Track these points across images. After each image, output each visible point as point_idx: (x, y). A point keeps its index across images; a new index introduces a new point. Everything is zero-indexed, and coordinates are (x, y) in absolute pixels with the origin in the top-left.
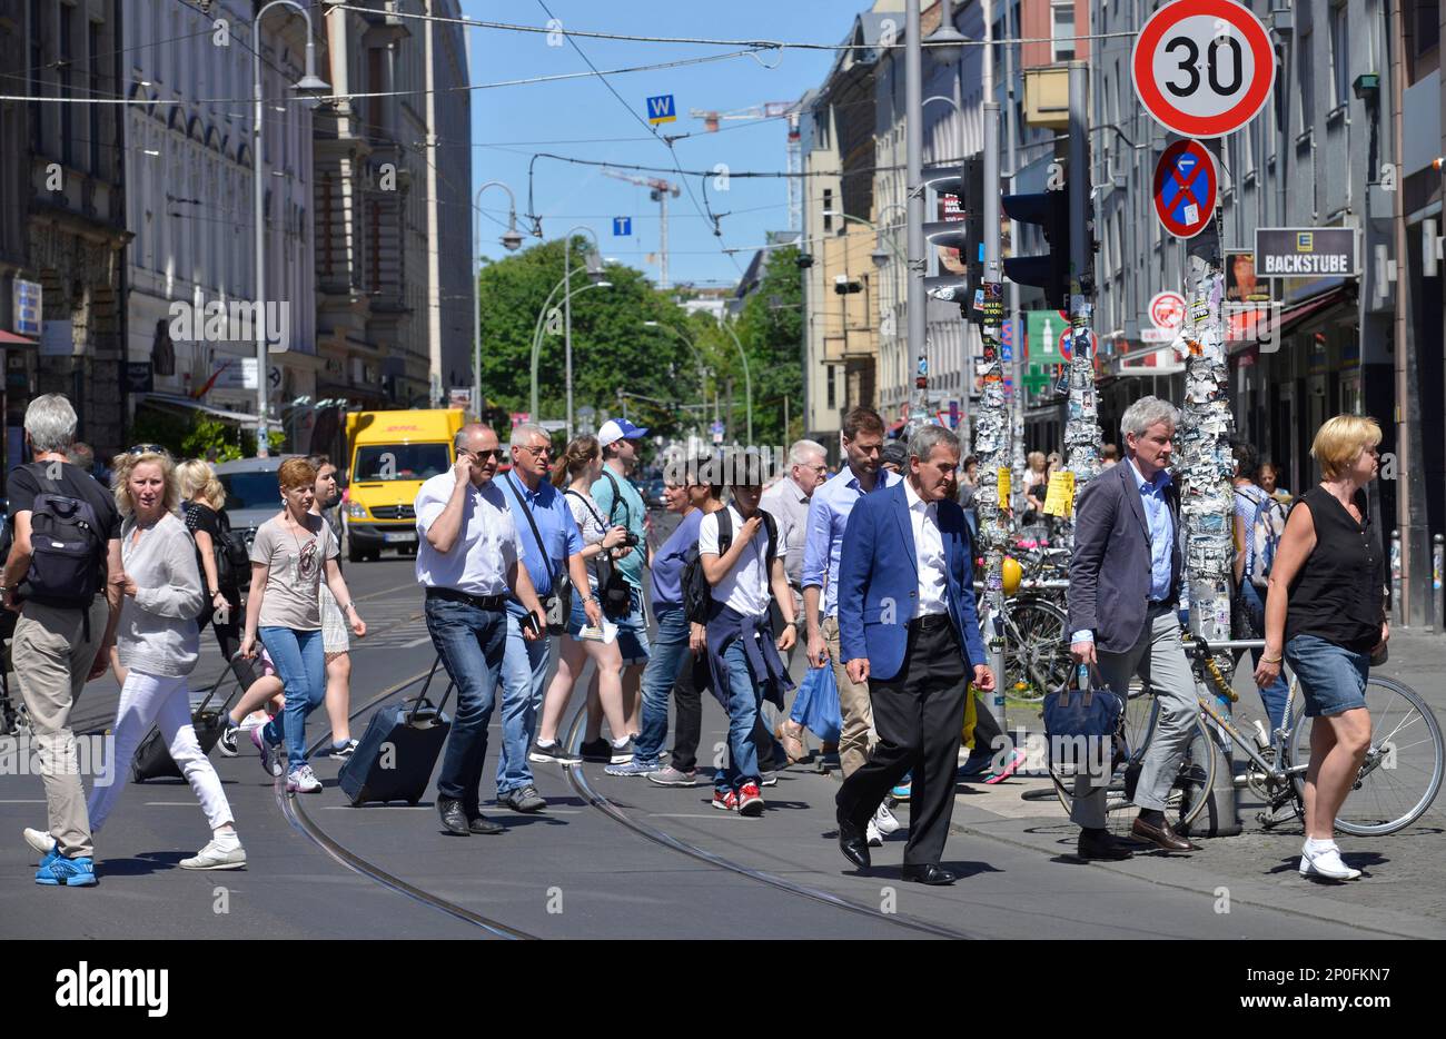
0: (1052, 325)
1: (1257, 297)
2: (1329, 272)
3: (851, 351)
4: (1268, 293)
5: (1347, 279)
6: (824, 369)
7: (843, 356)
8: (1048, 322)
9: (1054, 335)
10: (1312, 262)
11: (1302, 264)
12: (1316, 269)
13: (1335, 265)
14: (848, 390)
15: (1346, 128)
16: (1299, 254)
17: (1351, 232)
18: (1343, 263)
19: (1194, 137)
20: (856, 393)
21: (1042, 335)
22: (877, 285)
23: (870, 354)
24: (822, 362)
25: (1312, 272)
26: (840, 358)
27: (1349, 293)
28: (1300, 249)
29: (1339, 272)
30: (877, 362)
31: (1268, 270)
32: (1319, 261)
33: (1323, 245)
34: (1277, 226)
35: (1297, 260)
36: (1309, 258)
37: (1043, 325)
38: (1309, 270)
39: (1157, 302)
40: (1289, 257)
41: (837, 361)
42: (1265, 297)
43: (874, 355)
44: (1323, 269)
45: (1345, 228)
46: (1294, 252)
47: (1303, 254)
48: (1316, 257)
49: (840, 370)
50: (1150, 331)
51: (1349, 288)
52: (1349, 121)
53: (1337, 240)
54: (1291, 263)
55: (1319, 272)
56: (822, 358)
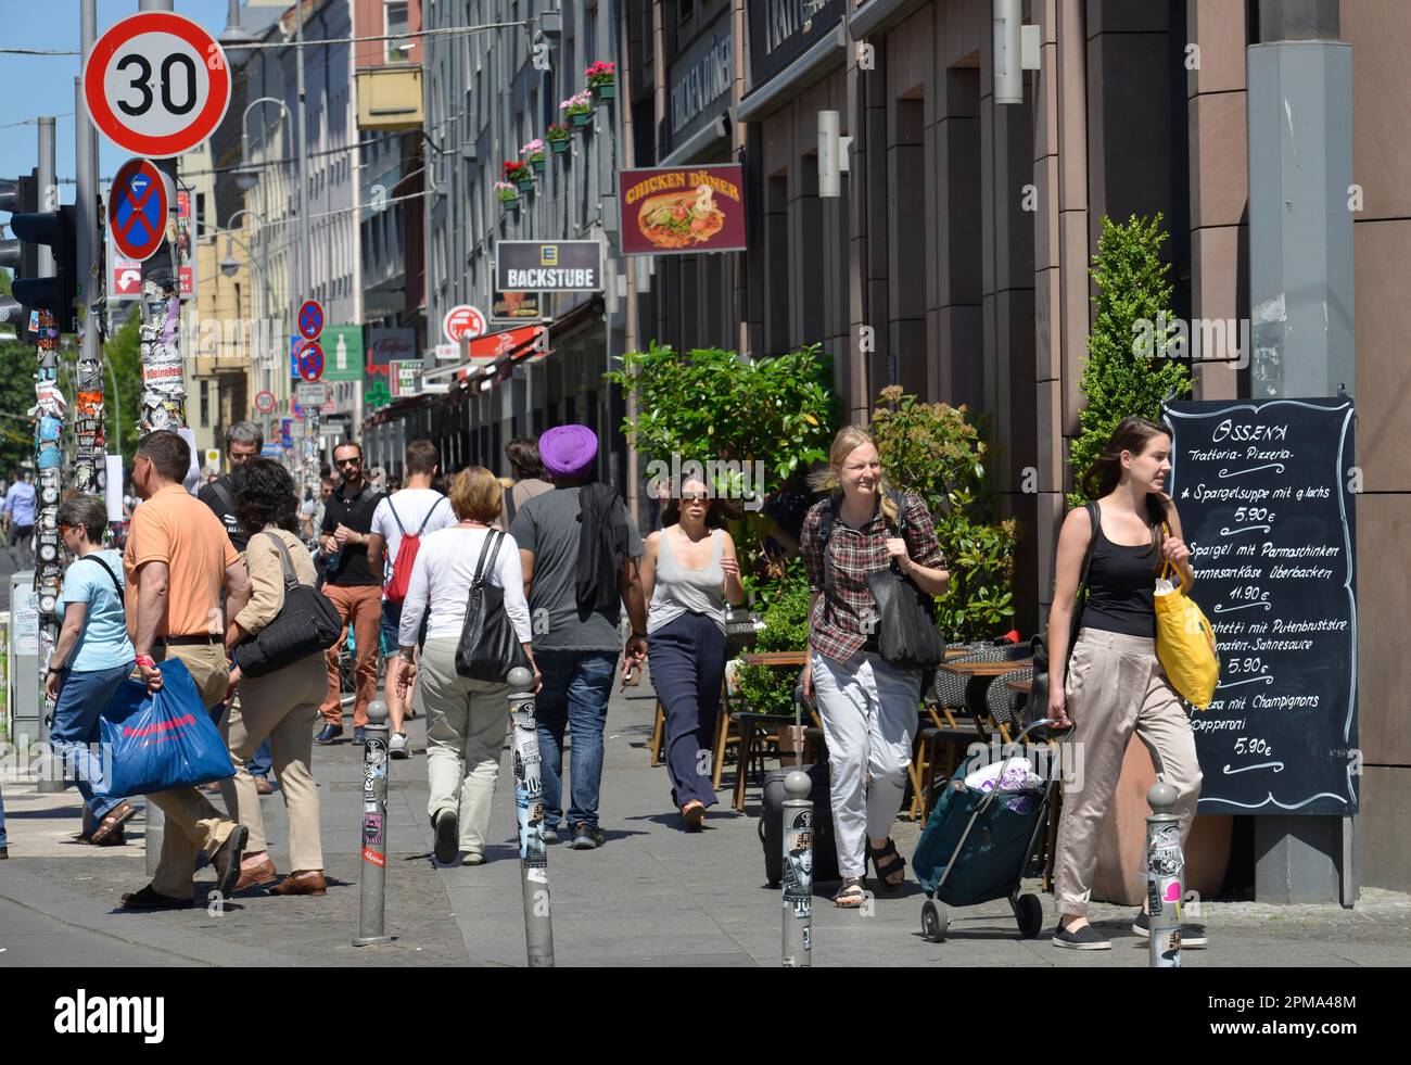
0: (346, 340)
1: (525, 312)
2: (574, 287)
3: (220, 365)
4: (536, 308)
5: (595, 294)
6: (197, 385)
7: (213, 370)
8: (341, 337)
9: (348, 351)
10: (557, 276)
11: (547, 278)
12: (561, 284)
13: (580, 278)
14: (221, 406)
15: (595, 136)
16: (542, 268)
17: (596, 246)
18: (589, 277)
19: (147, 158)
20: (228, 410)
21: (335, 351)
22: (249, 296)
23: (241, 368)
24: (194, 377)
25: (557, 287)
26: (210, 373)
27: (595, 308)
28: (544, 262)
29: (584, 287)
30: (249, 378)
31: (511, 284)
32: (564, 275)
33: (568, 260)
34: (524, 238)
35: (541, 274)
36: (553, 271)
37: (337, 340)
38: (553, 284)
39: (453, 317)
40: (533, 271)
41: (210, 376)
42: (533, 312)
43: (246, 370)
44: (568, 284)
45: (592, 241)
46: (538, 266)
47: (548, 268)
48: (560, 271)
49: (213, 384)
50: (445, 347)
51: (598, 301)
52: (598, 130)
53: (582, 253)
54: (534, 278)
55: (564, 287)
56: (194, 373)
